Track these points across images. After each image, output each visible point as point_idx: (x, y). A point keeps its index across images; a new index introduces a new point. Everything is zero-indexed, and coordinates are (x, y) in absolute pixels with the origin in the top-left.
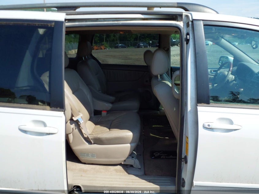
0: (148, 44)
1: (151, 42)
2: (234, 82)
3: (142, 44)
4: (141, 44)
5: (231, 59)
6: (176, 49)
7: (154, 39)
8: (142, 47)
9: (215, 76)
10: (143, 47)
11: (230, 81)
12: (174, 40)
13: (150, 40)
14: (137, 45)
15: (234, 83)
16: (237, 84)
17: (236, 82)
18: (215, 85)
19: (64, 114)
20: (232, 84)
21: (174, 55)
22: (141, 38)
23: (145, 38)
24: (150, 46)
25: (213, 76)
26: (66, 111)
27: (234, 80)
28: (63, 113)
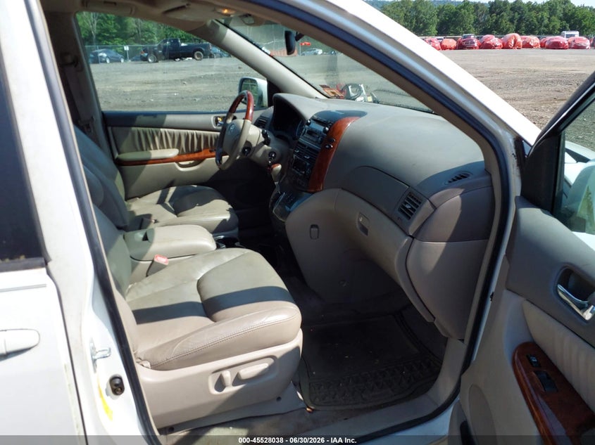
0: (120, 53)
1: (127, 48)
2: (266, 146)
3: (105, 52)
4: (101, 54)
5: (263, 84)
6: (189, 66)
7: (135, 41)
8: (105, 62)
9: (223, 131)
10: (108, 61)
11: (254, 145)
12: (183, 45)
13: (127, 44)
14: (92, 56)
15: (265, 151)
16: (271, 152)
17: (270, 148)
18: (225, 158)
19: (49, 273)
20: (260, 153)
21: (182, 80)
22: (100, 38)
23: (113, 38)
24: (125, 58)
25: (219, 133)
26: (50, 264)
27: (264, 143)
28: (44, 270)
